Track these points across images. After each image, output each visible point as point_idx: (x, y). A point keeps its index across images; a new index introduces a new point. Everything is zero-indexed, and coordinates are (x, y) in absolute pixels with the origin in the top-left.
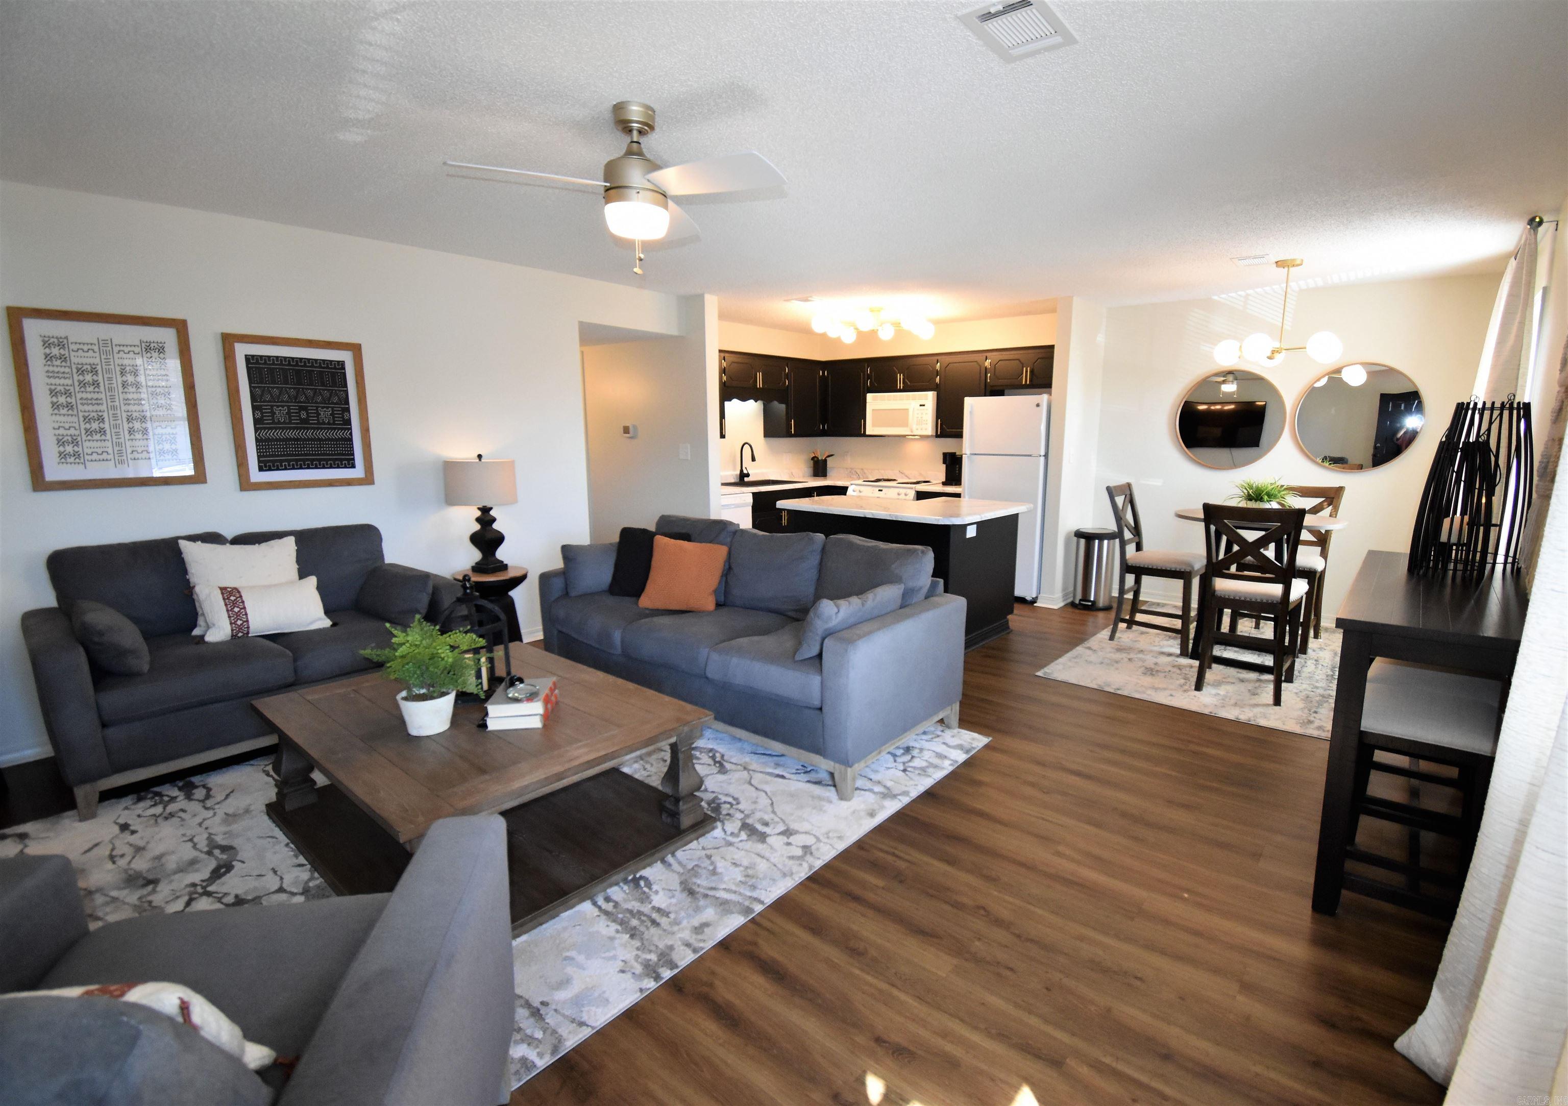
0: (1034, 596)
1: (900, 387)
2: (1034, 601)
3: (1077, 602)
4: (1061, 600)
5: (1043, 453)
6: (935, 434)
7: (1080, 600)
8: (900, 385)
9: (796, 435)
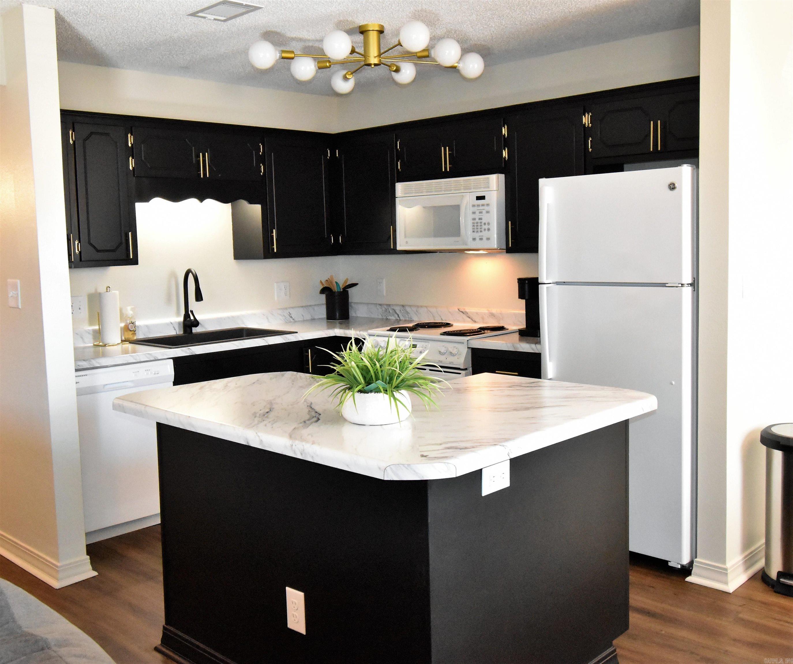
0: (685, 560)
1: (446, 168)
2: (686, 570)
3: (773, 574)
4: (741, 569)
5: (687, 279)
6: (504, 247)
7: (780, 574)
8: (446, 165)
9: (283, 254)
